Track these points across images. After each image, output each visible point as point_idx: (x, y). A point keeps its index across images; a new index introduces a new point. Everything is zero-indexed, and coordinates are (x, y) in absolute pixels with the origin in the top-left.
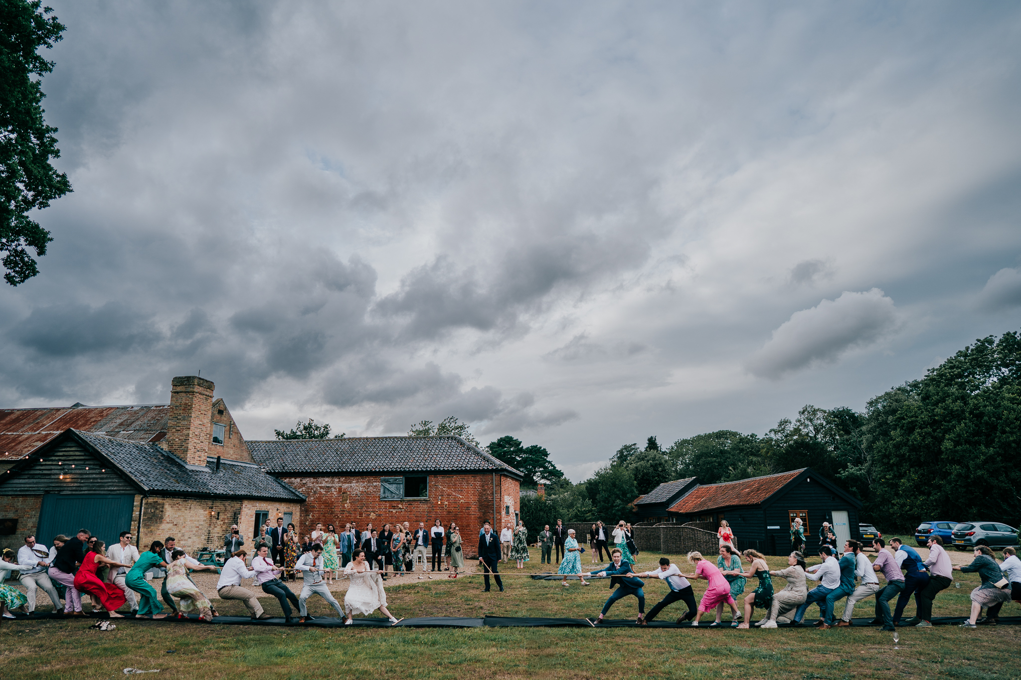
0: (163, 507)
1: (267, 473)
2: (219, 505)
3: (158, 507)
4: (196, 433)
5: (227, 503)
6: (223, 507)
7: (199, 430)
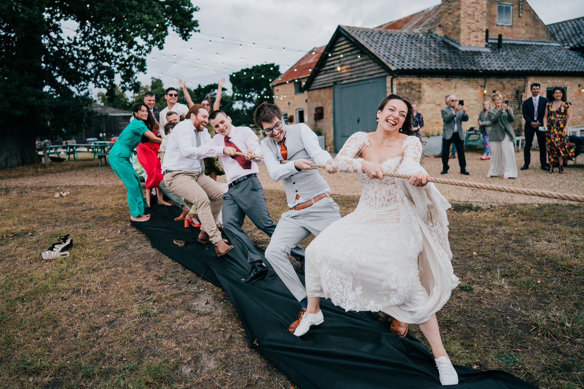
0: (420, 87)
1: (571, 49)
2: (493, 83)
3: (414, 87)
4: (469, 13)
5: (505, 81)
6: (499, 86)
7: (472, 9)
